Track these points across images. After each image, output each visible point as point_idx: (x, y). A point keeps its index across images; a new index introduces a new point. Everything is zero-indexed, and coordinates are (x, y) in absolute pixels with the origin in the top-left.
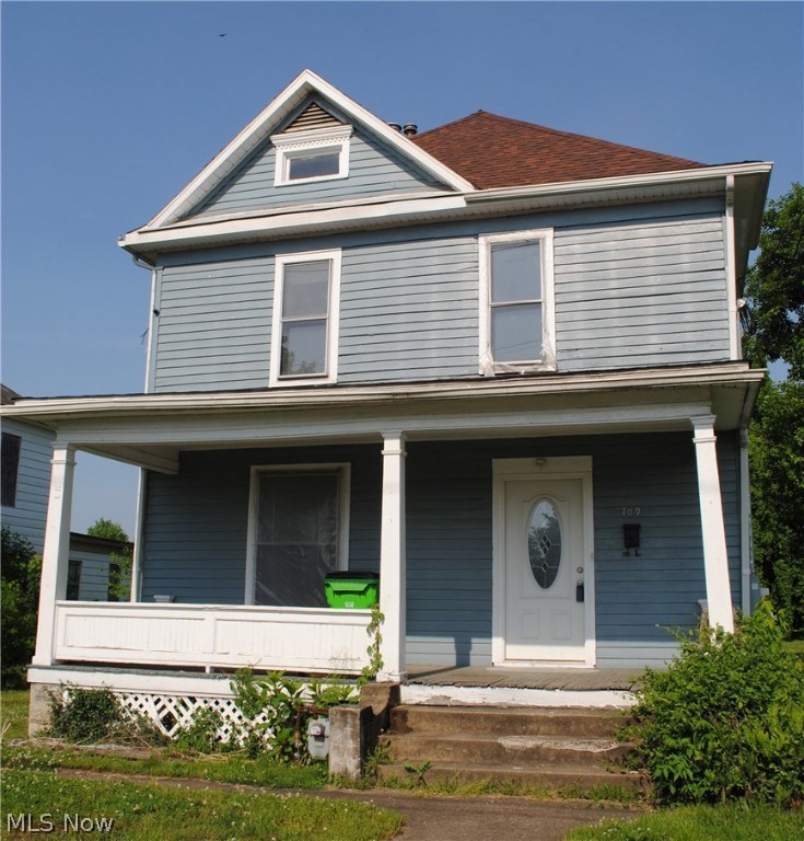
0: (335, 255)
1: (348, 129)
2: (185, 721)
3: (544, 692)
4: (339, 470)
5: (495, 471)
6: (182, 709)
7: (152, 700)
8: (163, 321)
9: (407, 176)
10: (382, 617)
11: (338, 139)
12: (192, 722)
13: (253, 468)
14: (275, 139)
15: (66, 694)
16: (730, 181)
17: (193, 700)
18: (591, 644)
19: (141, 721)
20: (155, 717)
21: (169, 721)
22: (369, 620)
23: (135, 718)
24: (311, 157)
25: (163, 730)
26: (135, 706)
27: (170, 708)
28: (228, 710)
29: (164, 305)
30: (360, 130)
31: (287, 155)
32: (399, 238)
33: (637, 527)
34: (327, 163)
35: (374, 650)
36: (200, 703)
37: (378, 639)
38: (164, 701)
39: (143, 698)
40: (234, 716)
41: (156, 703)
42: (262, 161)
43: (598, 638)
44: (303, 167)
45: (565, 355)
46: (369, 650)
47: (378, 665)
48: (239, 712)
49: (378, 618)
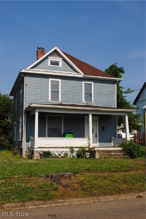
0: (60, 80)
1: (62, 59)
2: (62, 155)
3: (110, 148)
4: (62, 116)
5: (85, 118)
6: (61, 153)
7: (56, 152)
8: (27, 87)
9: (71, 69)
10: (90, 139)
11: (60, 60)
12: (63, 155)
13: (47, 115)
14: (49, 57)
15: (41, 152)
16: (118, 80)
17: (63, 152)
18: (98, 143)
19: (55, 155)
20: (57, 154)
21: (60, 155)
22: (88, 139)
23: (54, 155)
24: (54, 61)
25: (59, 156)
26: (54, 153)
27: (60, 153)
28: (69, 153)
29: (28, 84)
30: (64, 60)
31: (50, 60)
32: (70, 79)
33: (104, 127)
34: (57, 63)
35: (89, 144)
36: (64, 152)
37: (89, 142)
38: (58, 152)
39: (55, 152)
40: (70, 154)
41: (57, 152)
42: (46, 60)
43: (99, 142)
44: (52, 63)
45: (95, 102)
46: (88, 144)
47: (90, 145)
48: (70, 153)
49: (89, 139)
